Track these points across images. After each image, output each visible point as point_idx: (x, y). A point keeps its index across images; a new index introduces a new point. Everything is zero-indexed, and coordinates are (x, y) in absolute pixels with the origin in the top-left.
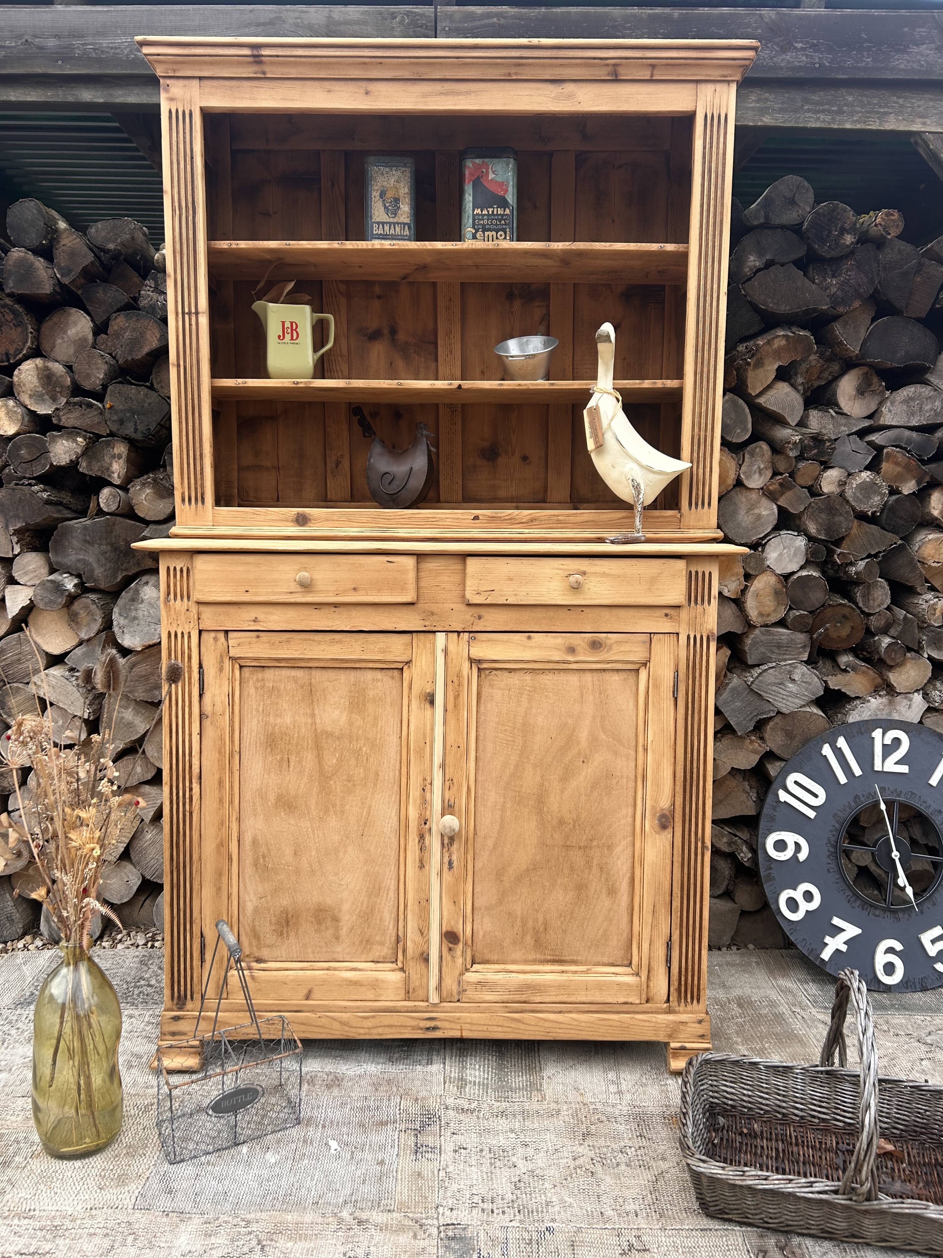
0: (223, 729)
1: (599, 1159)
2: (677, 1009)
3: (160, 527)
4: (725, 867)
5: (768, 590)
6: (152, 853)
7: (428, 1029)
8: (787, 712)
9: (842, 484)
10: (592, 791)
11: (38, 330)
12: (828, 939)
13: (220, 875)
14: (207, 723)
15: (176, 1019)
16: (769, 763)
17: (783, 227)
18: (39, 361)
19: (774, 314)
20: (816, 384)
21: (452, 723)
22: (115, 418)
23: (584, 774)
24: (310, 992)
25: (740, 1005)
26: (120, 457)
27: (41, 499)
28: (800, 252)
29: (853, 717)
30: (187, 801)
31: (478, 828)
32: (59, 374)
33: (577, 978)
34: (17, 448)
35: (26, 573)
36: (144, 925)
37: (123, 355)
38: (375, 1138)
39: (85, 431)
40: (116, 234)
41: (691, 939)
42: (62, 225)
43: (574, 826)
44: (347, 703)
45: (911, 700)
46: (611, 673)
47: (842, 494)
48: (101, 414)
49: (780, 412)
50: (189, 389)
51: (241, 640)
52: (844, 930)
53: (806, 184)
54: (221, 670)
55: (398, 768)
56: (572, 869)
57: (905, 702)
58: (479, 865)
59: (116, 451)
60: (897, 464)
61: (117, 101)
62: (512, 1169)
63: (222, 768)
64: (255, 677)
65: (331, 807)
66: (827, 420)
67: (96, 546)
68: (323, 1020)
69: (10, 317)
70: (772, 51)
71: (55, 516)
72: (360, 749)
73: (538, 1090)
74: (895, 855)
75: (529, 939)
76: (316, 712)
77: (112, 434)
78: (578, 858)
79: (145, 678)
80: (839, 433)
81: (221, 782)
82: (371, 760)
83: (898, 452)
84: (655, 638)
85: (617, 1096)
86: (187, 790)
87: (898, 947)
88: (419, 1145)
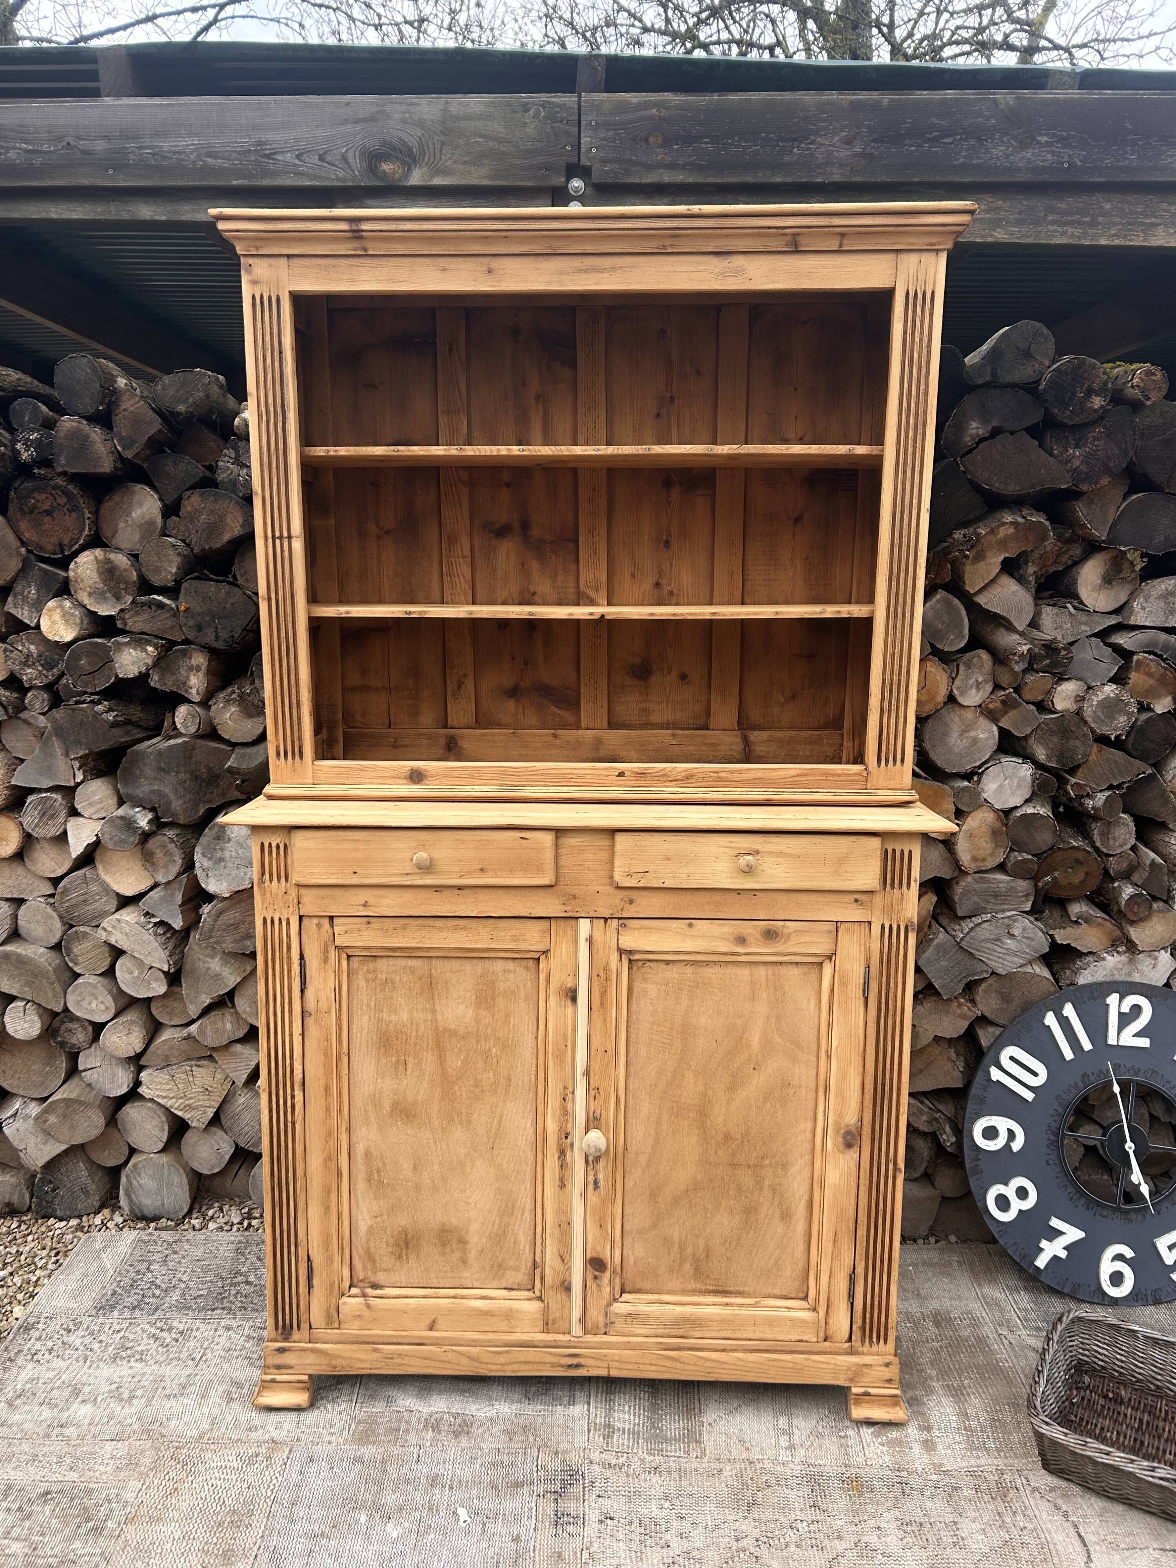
0: (328, 1029)
1: (766, 1539)
2: (860, 1349)
3: (249, 750)
4: (923, 1147)
5: (984, 829)
6: (246, 1118)
7: (570, 1366)
8: (1004, 972)
9: (1080, 699)
10: (764, 1103)
11: (96, 513)
12: (1044, 1244)
13: (329, 1192)
14: (310, 1021)
15: (281, 1350)
16: (981, 1027)
17: (1013, 386)
18: (98, 552)
19: (999, 495)
20: (1052, 569)
21: (598, 1023)
22: (191, 623)
23: (755, 1083)
24: (434, 1322)
25: (937, 1324)
26: (198, 669)
27: (107, 721)
28: (1037, 417)
29: (1084, 978)
30: (289, 1110)
31: (628, 1142)
32: (123, 567)
33: (744, 1312)
34: (76, 657)
35: (91, 805)
36: (239, 1196)
37: (199, 544)
38: (510, 1505)
39: (157, 637)
40: (187, 392)
41: (878, 1271)
42: (121, 382)
43: (743, 1142)
44: (474, 997)
45: (1156, 958)
46: (790, 967)
47: (1079, 713)
48: (174, 616)
49: (1005, 614)
50: (283, 626)
51: (349, 927)
52: (1063, 1233)
53: (1045, 330)
54: (326, 960)
55: (534, 1072)
56: (739, 1190)
57: (1149, 961)
58: (629, 1184)
59: (194, 662)
60: (1149, 675)
61: (183, 218)
62: (665, 1550)
63: (328, 1073)
64: (365, 968)
65: (455, 1115)
66: (1064, 618)
67: (173, 774)
68: (449, 1354)
69: (62, 500)
70: (1008, 148)
71: (123, 740)
72: (489, 1050)
73: (696, 1442)
74: (1130, 1146)
75: (688, 1267)
76: (437, 1007)
77: (186, 642)
78: (746, 1178)
79: (235, 926)
80: (1079, 634)
81: (327, 1089)
82: (502, 1063)
83: (1151, 660)
84: (842, 928)
85: (788, 1452)
86: (289, 1097)
87: (1129, 1253)
88: (560, 1514)
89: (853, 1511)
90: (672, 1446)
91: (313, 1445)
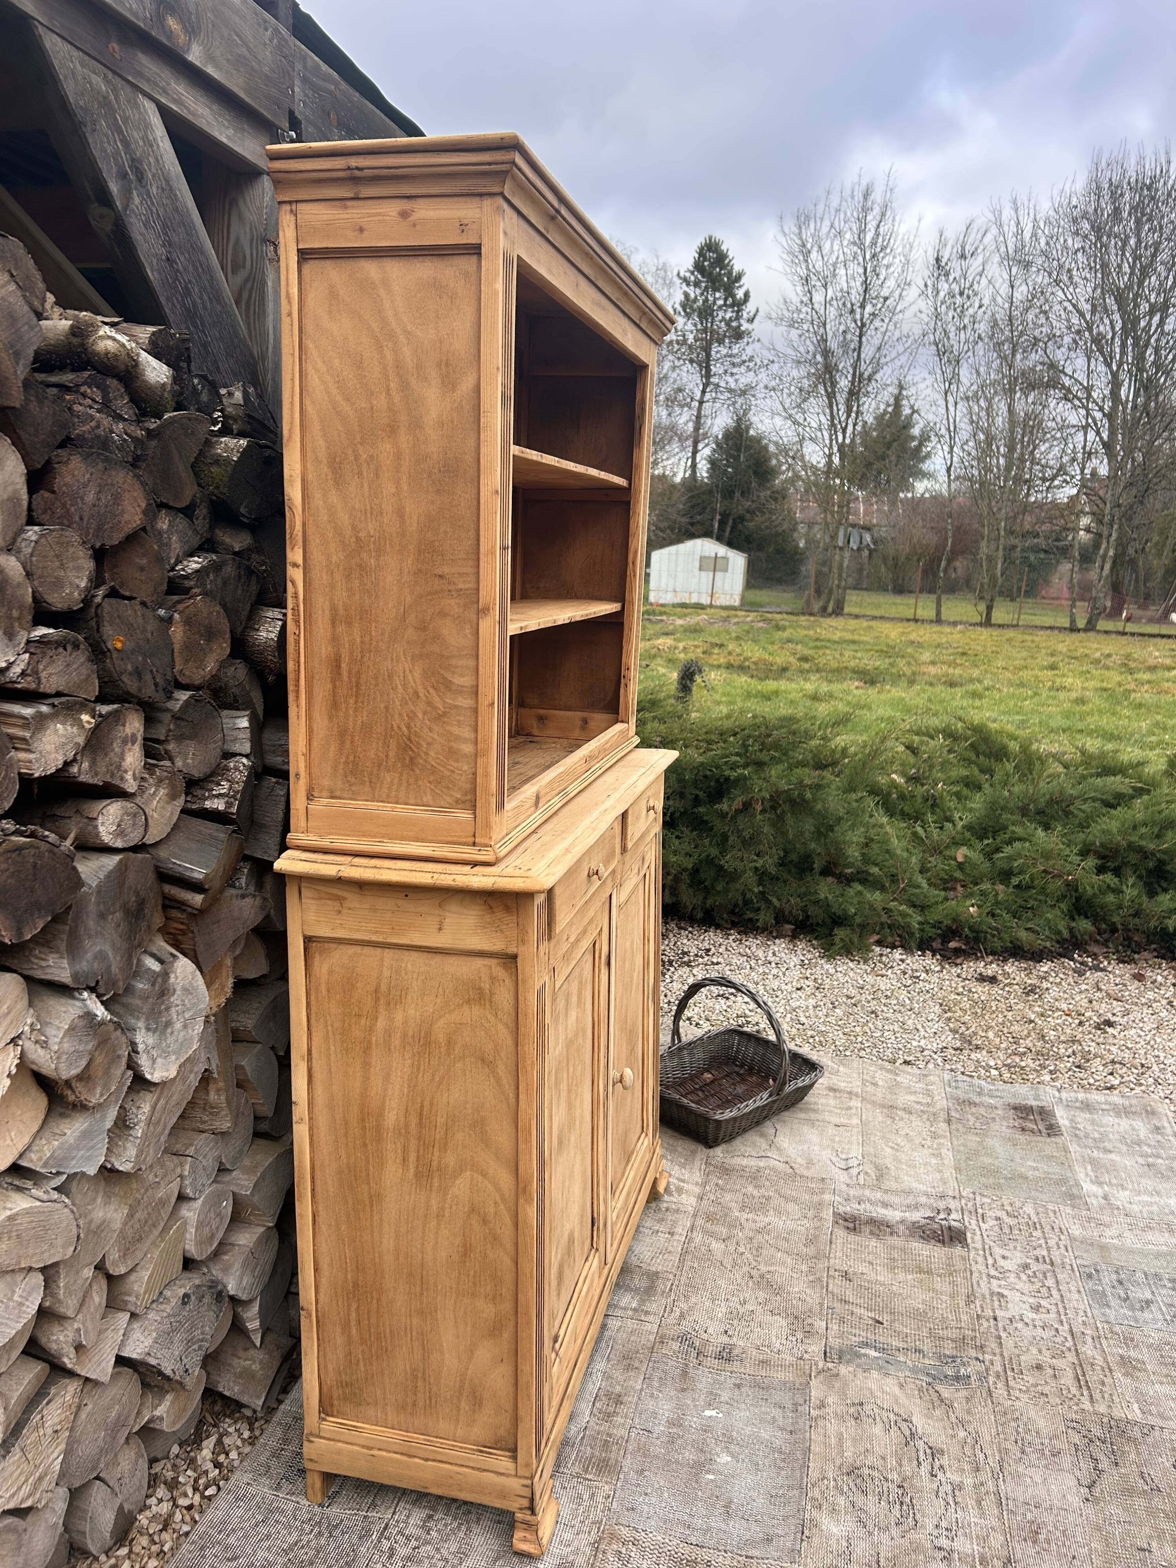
15: (541, 1475)
22: (130, 667)
26: (134, 740)
38: (702, 1384)
48: (89, 659)
59: (129, 728)
67: (110, 917)
88: (719, 1357)
89: (731, 1226)
90: (660, 1286)
91: (609, 1510)
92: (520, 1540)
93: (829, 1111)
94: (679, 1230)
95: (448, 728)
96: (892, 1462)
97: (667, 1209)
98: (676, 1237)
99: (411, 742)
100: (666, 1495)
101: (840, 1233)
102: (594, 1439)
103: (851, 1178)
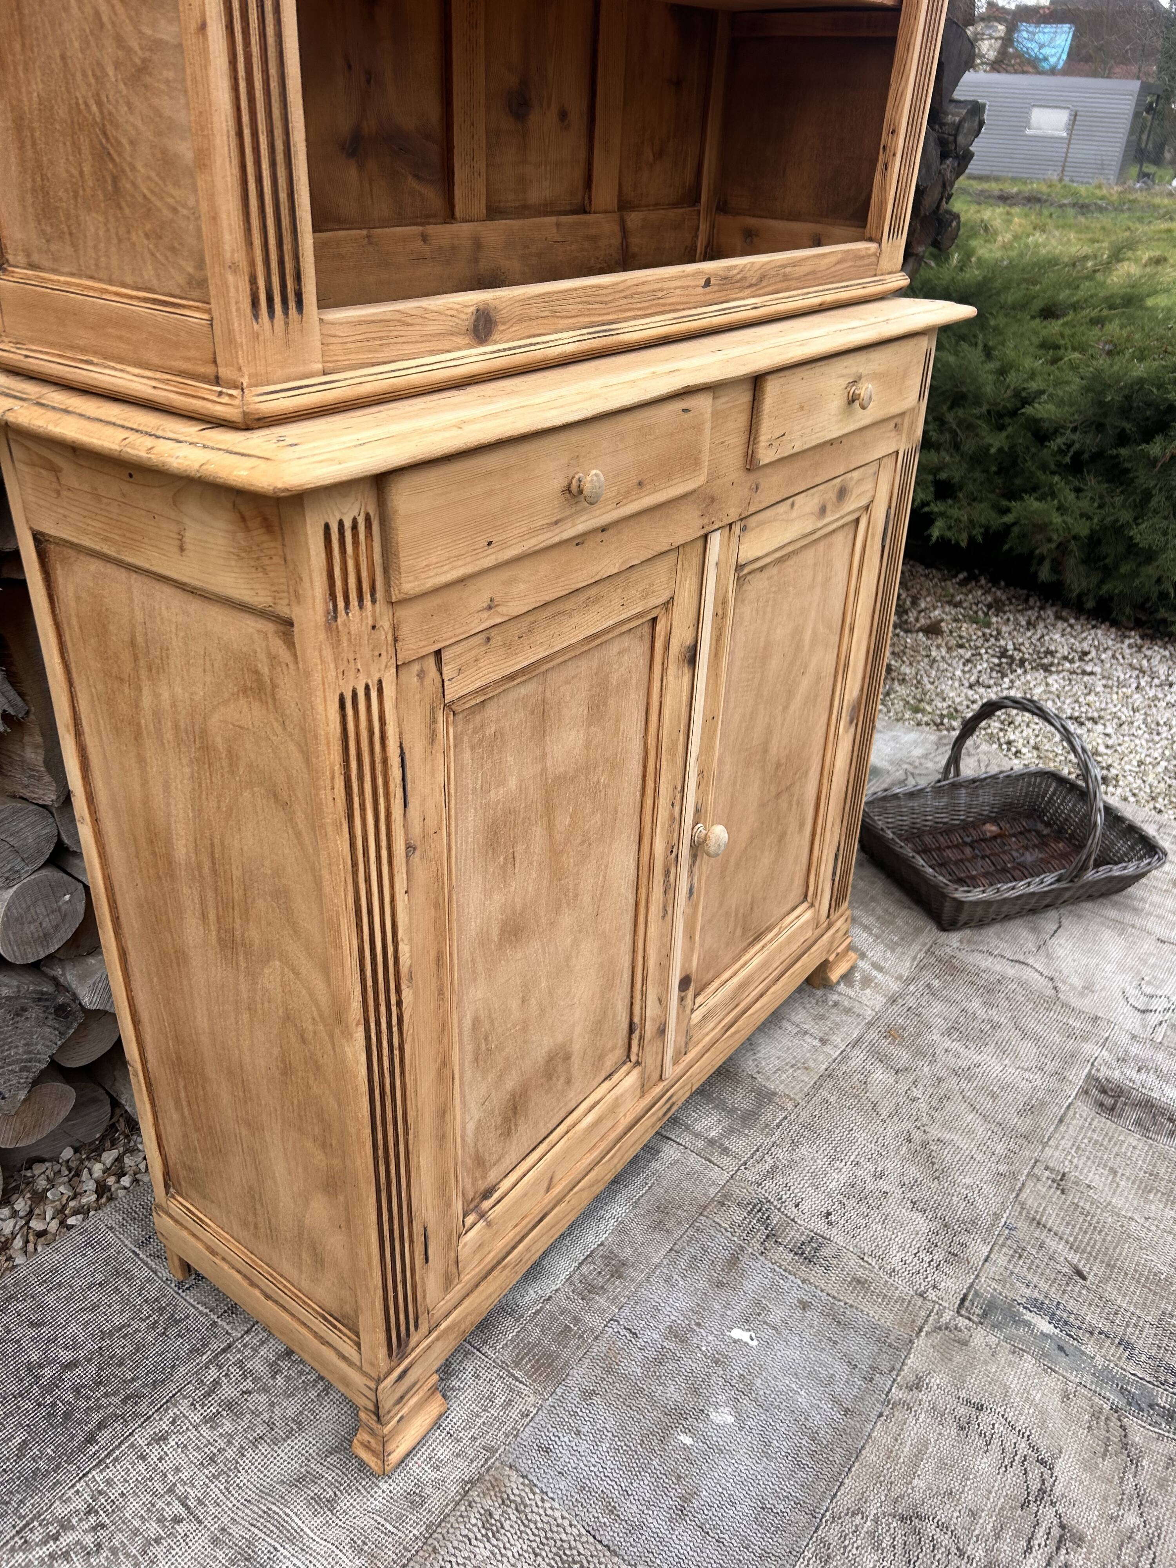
0: (440, 858)
2: (834, 919)
7: (665, 1113)
10: (803, 710)
13: (444, 1114)
14: (416, 860)
15: (401, 1375)
23: (801, 689)
24: (551, 1180)
33: (774, 945)
38: (753, 1284)
43: (786, 765)
44: (586, 711)
46: (838, 533)
51: (463, 659)
54: (432, 738)
55: (639, 787)
56: (778, 819)
58: (707, 872)
63: (440, 933)
65: (563, 898)
68: (572, 1202)
72: (598, 781)
75: (738, 931)
76: (548, 748)
78: (783, 804)
81: (439, 959)
82: (610, 792)
84: (883, 464)
88: (798, 1251)
89: (920, 1053)
90: (767, 1115)
91: (516, 1436)
92: (362, 1443)
93: (1158, 916)
94: (837, 1039)
95: (155, 101)
96: (986, 1524)
97: (836, 1004)
98: (828, 1049)
99: (108, 139)
100: (605, 1446)
101: (1085, 1110)
102: (553, 1318)
103: (1144, 1027)
